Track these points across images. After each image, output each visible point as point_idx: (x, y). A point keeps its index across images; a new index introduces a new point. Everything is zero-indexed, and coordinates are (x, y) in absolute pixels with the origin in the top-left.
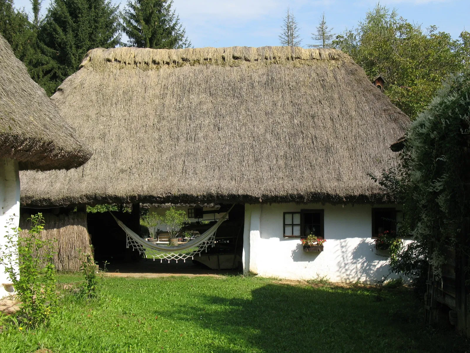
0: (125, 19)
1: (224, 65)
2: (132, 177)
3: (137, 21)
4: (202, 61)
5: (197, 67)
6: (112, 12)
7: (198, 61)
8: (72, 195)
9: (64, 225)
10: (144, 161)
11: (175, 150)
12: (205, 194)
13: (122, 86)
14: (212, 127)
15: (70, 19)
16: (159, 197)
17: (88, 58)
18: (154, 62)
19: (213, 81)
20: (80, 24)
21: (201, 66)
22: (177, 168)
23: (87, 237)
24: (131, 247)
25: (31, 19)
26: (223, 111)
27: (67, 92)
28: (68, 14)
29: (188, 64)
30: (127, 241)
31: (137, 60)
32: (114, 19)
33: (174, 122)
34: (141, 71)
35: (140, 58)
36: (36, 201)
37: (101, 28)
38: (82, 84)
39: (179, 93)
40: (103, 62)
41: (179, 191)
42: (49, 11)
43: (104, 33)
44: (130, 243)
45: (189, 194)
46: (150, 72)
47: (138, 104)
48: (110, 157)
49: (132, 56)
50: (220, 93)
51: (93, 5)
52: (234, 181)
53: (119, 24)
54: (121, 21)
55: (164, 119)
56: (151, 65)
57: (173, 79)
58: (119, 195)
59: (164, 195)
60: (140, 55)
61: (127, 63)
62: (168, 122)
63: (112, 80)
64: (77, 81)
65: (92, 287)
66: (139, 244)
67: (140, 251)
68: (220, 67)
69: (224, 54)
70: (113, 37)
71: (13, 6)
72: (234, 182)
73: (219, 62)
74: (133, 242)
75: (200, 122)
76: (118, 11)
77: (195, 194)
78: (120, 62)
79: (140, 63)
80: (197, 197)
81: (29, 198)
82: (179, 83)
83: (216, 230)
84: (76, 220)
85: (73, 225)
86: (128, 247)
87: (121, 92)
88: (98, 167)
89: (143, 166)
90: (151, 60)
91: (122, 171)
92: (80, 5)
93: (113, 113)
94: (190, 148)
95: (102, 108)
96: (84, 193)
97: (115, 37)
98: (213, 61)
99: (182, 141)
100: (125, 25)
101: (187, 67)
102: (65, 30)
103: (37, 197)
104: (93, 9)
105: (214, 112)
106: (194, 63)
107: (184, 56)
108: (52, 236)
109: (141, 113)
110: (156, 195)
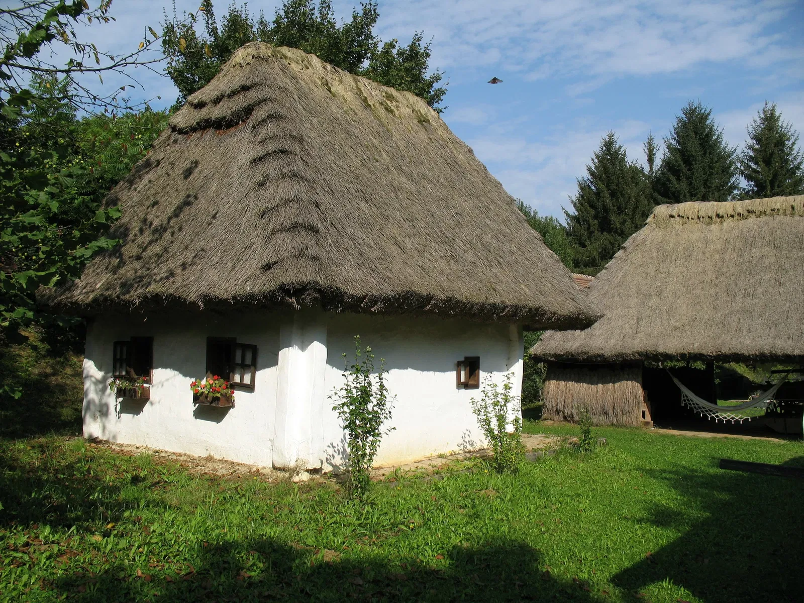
0: (742, 162)
1: (792, 215)
2: (684, 335)
3: (756, 163)
4: (768, 211)
5: (763, 219)
6: (729, 156)
7: (765, 212)
8: (624, 352)
9: (619, 380)
10: (698, 318)
11: (731, 307)
12: (757, 353)
13: (683, 242)
14: (773, 282)
15: (684, 168)
16: (709, 356)
17: (652, 215)
18: (718, 216)
19: (778, 232)
20: (694, 172)
21: (768, 217)
22: (732, 326)
23: (640, 392)
24: (686, 404)
25: (647, 170)
26: (787, 265)
27: (629, 250)
28: (682, 163)
29: (753, 216)
30: (682, 399)
31: (700, 214)
32: (732, 163)
33: (733, 278)
34: (704, 226)
35: (703, 213)
36: (591, 356)
37: (717, 174)
38: (644, 241)
39: (741, 247)
40: (667, 219)
41: (730, 349)
42: (663, 161)
43: (720, 179)
44: (685, 400)
45: (740, 353)
46: (713, 226)
47: (697, 260)
48: (665, 314)
49: (696, 211)
50: (785, 246)
51: (708, 151)
52: (791, 339)
53: (737, 168)
54: (739, 165)
55: (722, 274)
56: (715, 219)
57: (736, 232)
58: (670, 353)
59: (714, 354)
60: (704, 209)
61: (690, 218)
62: (727, 278)
63: (674, 237)
64: (640, 239)
65: (587, 441)
66: (694, 402)
67: (695, 410)
68: (788, 217)
69: (793, 204)
70: (730, 182)
71: (626, 160)
72: (791, 341)
73: (788, 212)
74: (688, 400)
75: (760, 277)
76: (735, 154)
77: (746, 354)
78: (683, 217)
79: (703, 217)
80: (749, 356)
81: (585, 353)
82: (742, 236)
83: (775, 391)
84: (631, 376)
85: (627, 380)
86: (683, 405)
87: (681, 248)
88: (652, 325)
89: (697, 323)
90: (715, 214)
91: (676, 328)
92: (693, 153)
93: (671, 270)
94: (746, 304)
95: (661, 264)
96: (635, 350)
97: (732, 182)
98: (781, 211)
99: (739, 298)
100: (742, 168)
101: (752, 219)
102: (678, 179)
103: (592, 353)
104: (707, 155)
105: (777, 267)
106: (760, 215)
107: (750, 208)
108: (608, 390)
109: (700, 269)
110: (705, 354)
